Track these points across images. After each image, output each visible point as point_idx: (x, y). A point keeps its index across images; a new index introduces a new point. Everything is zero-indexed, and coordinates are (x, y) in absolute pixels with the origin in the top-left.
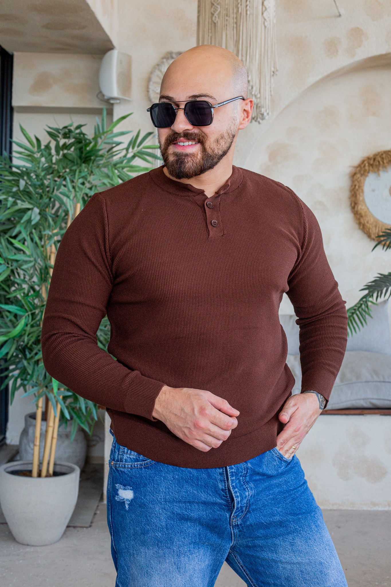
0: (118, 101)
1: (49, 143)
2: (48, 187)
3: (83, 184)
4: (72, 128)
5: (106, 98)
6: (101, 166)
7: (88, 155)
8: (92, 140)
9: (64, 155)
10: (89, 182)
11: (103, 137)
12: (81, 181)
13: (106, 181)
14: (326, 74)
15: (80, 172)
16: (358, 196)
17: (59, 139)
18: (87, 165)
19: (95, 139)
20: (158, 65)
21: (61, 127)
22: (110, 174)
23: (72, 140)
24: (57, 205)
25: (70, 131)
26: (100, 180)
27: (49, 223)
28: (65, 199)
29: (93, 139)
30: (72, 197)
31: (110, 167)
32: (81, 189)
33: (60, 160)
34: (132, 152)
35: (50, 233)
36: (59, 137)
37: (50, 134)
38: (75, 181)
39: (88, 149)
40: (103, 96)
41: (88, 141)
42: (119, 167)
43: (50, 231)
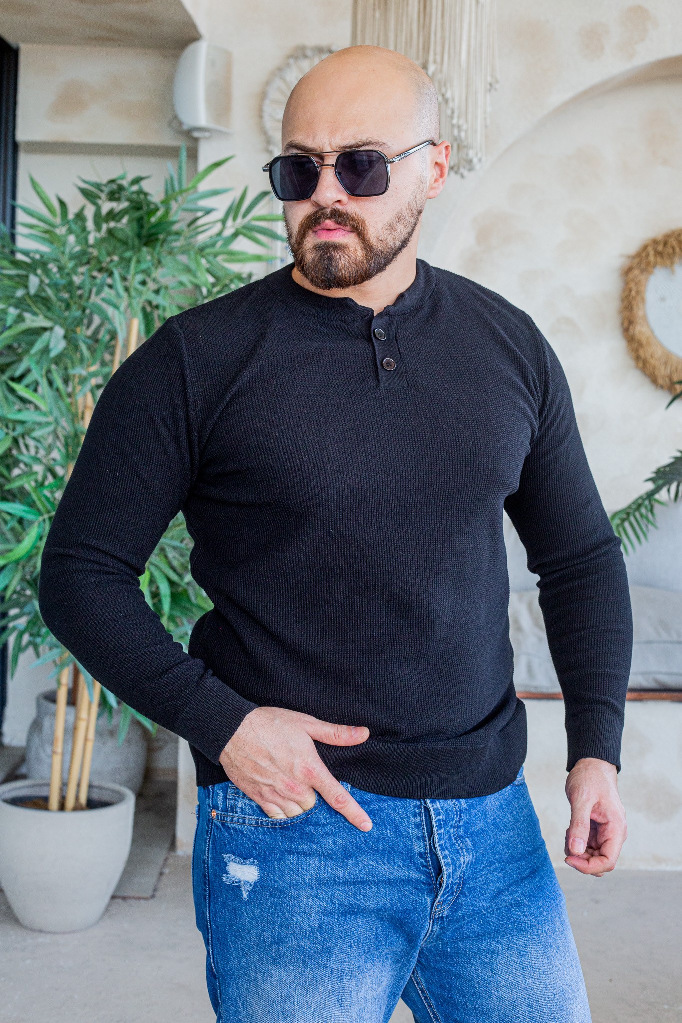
0: (207, 134)
1: (83, 209)
2: (79, 288)
3: (144, 283)
4: (125, 183)
5: (185, 127)
6: (176, 250)
7: (153, 231)
8: (160, 205)
9: (110, 232)
10: (154, 280)
11: (180, 199)
12: (140, 277)
13: (185, 278)
14: (581, 89)
15: (139, 262)
16: (635, 309)
17: (100, 202)
18: (150, 249)
19: (166, 202)
20: (280, 69)
21: (105, 181)
22: (193, 266)
23: (125, 205)
24: (97, 320)
25: (121, 188)
26: (174, 276)
27: (82, 355)
28: (110, 311)
29: (163, 202)
30: (122, 308)
31: (192, 253)
32: (140, 293)
33: (103, 240)
34: (233, 226)
35: (84, 373)
36: (100, 198)
37: (86, 193)
38: (130, 277)
39: (153, 220)
40: (181, 124)
41: (152, 207)
42: (209, 254)
43: (83, 368)
